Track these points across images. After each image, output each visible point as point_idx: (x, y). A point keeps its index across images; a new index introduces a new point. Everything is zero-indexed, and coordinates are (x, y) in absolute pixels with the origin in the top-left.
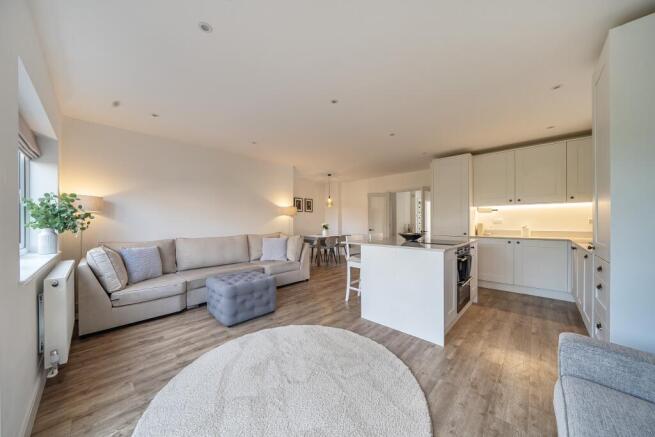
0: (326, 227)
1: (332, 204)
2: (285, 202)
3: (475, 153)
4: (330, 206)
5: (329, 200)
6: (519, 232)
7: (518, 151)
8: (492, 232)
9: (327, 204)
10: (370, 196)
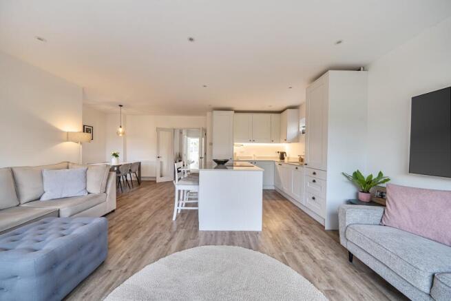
0: (116, 155)
1: (124, 133)
2: (71, 126)
3: (236, 112)
4: (121, 135)
5: (121, 130)
6: (251, 157)
7: (255, 115)
8: (241, 157)
9: (118, 133)
10: (158, 130)
